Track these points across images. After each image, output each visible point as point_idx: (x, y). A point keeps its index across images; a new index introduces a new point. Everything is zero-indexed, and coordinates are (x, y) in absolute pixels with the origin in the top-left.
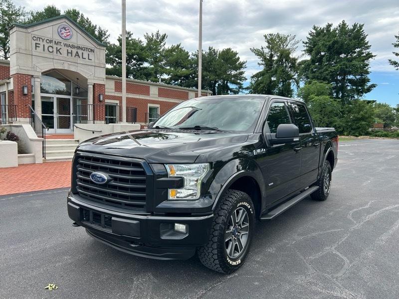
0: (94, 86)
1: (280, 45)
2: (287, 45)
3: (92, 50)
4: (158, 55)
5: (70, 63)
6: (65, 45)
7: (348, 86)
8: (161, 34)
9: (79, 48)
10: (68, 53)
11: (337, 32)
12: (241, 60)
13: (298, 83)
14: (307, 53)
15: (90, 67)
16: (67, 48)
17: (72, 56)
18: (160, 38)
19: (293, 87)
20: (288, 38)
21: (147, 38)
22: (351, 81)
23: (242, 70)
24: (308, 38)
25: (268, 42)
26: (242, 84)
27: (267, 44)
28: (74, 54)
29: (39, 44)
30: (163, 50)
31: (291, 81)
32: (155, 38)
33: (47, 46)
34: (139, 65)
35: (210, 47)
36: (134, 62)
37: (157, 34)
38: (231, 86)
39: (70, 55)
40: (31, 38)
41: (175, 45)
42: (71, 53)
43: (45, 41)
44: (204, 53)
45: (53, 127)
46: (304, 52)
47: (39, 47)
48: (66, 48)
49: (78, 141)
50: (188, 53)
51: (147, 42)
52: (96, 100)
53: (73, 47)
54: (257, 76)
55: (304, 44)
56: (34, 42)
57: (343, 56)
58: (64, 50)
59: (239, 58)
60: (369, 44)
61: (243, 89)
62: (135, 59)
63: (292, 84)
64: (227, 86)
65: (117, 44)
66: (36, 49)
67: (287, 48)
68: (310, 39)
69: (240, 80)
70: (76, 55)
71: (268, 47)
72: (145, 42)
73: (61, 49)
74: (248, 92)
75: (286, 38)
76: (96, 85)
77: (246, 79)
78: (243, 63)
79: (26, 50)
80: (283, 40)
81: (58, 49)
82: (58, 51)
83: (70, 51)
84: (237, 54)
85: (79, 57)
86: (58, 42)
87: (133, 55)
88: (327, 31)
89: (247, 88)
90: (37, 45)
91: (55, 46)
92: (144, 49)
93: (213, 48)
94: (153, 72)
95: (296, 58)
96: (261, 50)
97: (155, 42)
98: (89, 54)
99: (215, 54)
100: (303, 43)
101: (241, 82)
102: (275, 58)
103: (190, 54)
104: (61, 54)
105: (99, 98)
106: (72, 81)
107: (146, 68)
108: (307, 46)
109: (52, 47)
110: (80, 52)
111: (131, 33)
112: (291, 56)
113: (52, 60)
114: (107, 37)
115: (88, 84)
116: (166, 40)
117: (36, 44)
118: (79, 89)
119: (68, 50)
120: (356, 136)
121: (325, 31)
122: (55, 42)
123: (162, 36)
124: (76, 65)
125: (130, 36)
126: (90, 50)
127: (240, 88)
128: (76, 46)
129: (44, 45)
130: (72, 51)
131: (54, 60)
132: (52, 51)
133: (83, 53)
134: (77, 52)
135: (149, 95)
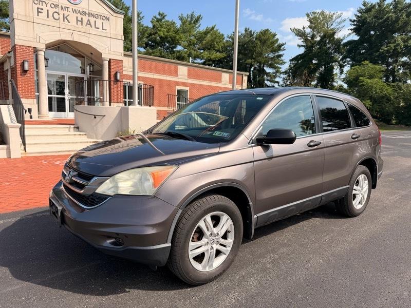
0: (110, 61)
1: (324, 24)
2: (332, 25)
3: (106, 18)
4: (192, 38)
5: (80, 33)
6: (74, 11)
7: (400, 69)
8: (196, 15)
9: (91, 15)
10: (77, 20)
11: (391, 7)
12: (280, 42)
13: (341, 67)
14: (355, 32)
15: (104, 38)
16: (77, 15)
18: (194, 19)
19: (336, 70)
20: (334, 16)
21: (181, 19)
22: (404, 64)
23: (281, 53)
24: (356, 15)
25: (310, 21)
26: (280, 68)
27: (308, 24)
28: (85, 22)
29: (42, 9)
30: (197, 33)
31: (333, 64)
32: (189, 19)
33: (51, 11)
34: (172, 48)
35: (246, 29)
36: (167, 45)
37: (192, 15)
38: (268, 70)
39: (80, 23)
40: (31, 2)
41: (210, 26)
42: (82, 21)
43: (49, 5)
45: (64, 111)
46: (350, 32)
47: (42, 13)
48: (75, 15)
49: (78, 128)
50: (223, 35)
51: (181, 23)
52: (112, 79)
53: (83, 13)
54: (296, 59)
55: (351, 23)
56: (36, 7)
57: (396, 35)
58: (73, 17)
59: (277, 40)
61: (281, 73)
62: (168, 42)
63: (335, 67)
64: (264, 70)
65: (151, 26)
66: (38, 15)
67: (332, 27)
68: (358, 16)
69: (278, 63)
70: (87, 24)
71: (310, 27)
72: (178, 24)
73: (69, 15)
75: (332, 16)
76: (112, 61)
77: (285, 63)
78: (283, 45)
79: (26, 15)
80: (327, 19)
81: (65, 16)
83: (79, 19)
84: (275, 35)
85: (91, 27)
86: (65, 8)
87: (166, 38)
88: (379, 6)
89: (285, 73)
90: (40, 10)
91: (61, 12)
92: (178, 31)
93: (250, 30)
94: (186, 55)
95: (341, 38)
96: (302, 30)
97: (189, 24)
98: (103, 23)
99: (252, 35)
100: (351, 20)
101: (279, 66)
102: (318, 39)
103: (225, 36)
104: (69, 22)
105: (116, 77)
106: (86, 57)
107: (179, 52)
108: (354, 25)
109: (56, 12)
110: (92, 20)
111: (165, 14)
112: (336, 37)
113: (58, 29)
114: (141, 19)
115: (103, 59)
116: (201, 22)
117: (38, 8)
118: (93, 65)
119: (77, 17)
120: (408, 125)
121: (377, 7)
122: (62, 7)
123: (196, 17)
124: (88, 35)
125: (164, 17)
126: (104, 18)
127: (277, 72)
128: (87, 13)
129: (48, 11)
130: (82, 18)
131: (61, 30)
132: (58, 18)
133: (95, 21)
134: (89, 20)
135: (177, 76)
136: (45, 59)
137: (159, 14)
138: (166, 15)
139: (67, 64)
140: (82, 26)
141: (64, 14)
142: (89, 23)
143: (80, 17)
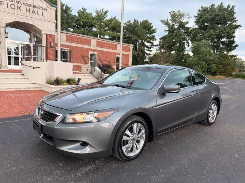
0: (47, 35)
1: (179, 19)
2: (183, 19)
3: (45, 9)
4: (102, 23)
5: (28, 18)
6: (24, 4)
7: (221, 45)
9: (35, 7)
10: (26, 10)
12: (153, 28)
14: (196, 23)
15: (43, 21)
17: (29, 13)
19: (186, 46)
21: (96, 12)
22: (223, 43)
23: (154, 34)
24: (197, 13)
25: (172, 17)
26: (153, 43)
28: (31, 11)
29: (4, 2)
30: (106, 20)
31: (184, 42)
33: (10, 4)
34: (90, 30)
35: (135, 19)
36: (87, 27)
37: (102, 10)
39: (28, 12)
41: (113, 17)
42: (29, 10)
44: (131, 23)
45: (18, 65)
46: (194, 24)
47: (3, 4)
48: (25, 7)
49: (23, 75)
50: (120, 23)
51: (96, 14)
52: (49, 46)
53: (30, 6)
54: (164, 38)
57: (219, 26)
58: (23, 8)
60: (236, 19)
62: (88, 25)
63: (185, 44)
64: (144, 45)
65: (77, 15)
66: (1, 6)
67: (184, 21)
69: (153, 40)
70: (33, 12)
71: (171, 20)
72: (94, 15)
73: (21, 7)
74: (157, 47)
76: (48, 35)
77: (156, 40)
78: (155, 30)
80: (182, 16)
82: (18, 8)
84: (152, 24)
85: (35, 14)
86: (18, 2)
89: (157, 45)
90: (2, 3)
91: (16, 5)
92: (93, 19)
93: (137, 20)
95: (190, 27)
96: (167, 21)
97: (101, 15)
98: (43, 12)
99: (138, 23)
100: (195, 16)
103: (122, 23)
104: (21, 11)
105: (51, 45)
106: (32, 33)
107: (94, 31)
108: (196, 19)
109: (14, 5)
110: (36, 10)
112: (186, 26)
113: (14, 14)
114: (71, 11)
115: (42, 34)
116: (107, 14)
119: (26, 8)
122: (16, 1)
123: (105, 11)
124: (33, 19)
125: (85, 11)
126: (43, 9)
127: (152, 45)
128: (33, 5)
129: (7, 3)
130: (29, 9)
131: (16, 15)
132: (14, 8)
133: (38, 11)
134: (34, 10)
135: (90, 45)
136: (5, 33)
137: (83, 8)
138: (86, 10)
139: (20, 36)
140: (29, 14)
141: (18, 6)
142: (34, 12)
143: (28, 8)
